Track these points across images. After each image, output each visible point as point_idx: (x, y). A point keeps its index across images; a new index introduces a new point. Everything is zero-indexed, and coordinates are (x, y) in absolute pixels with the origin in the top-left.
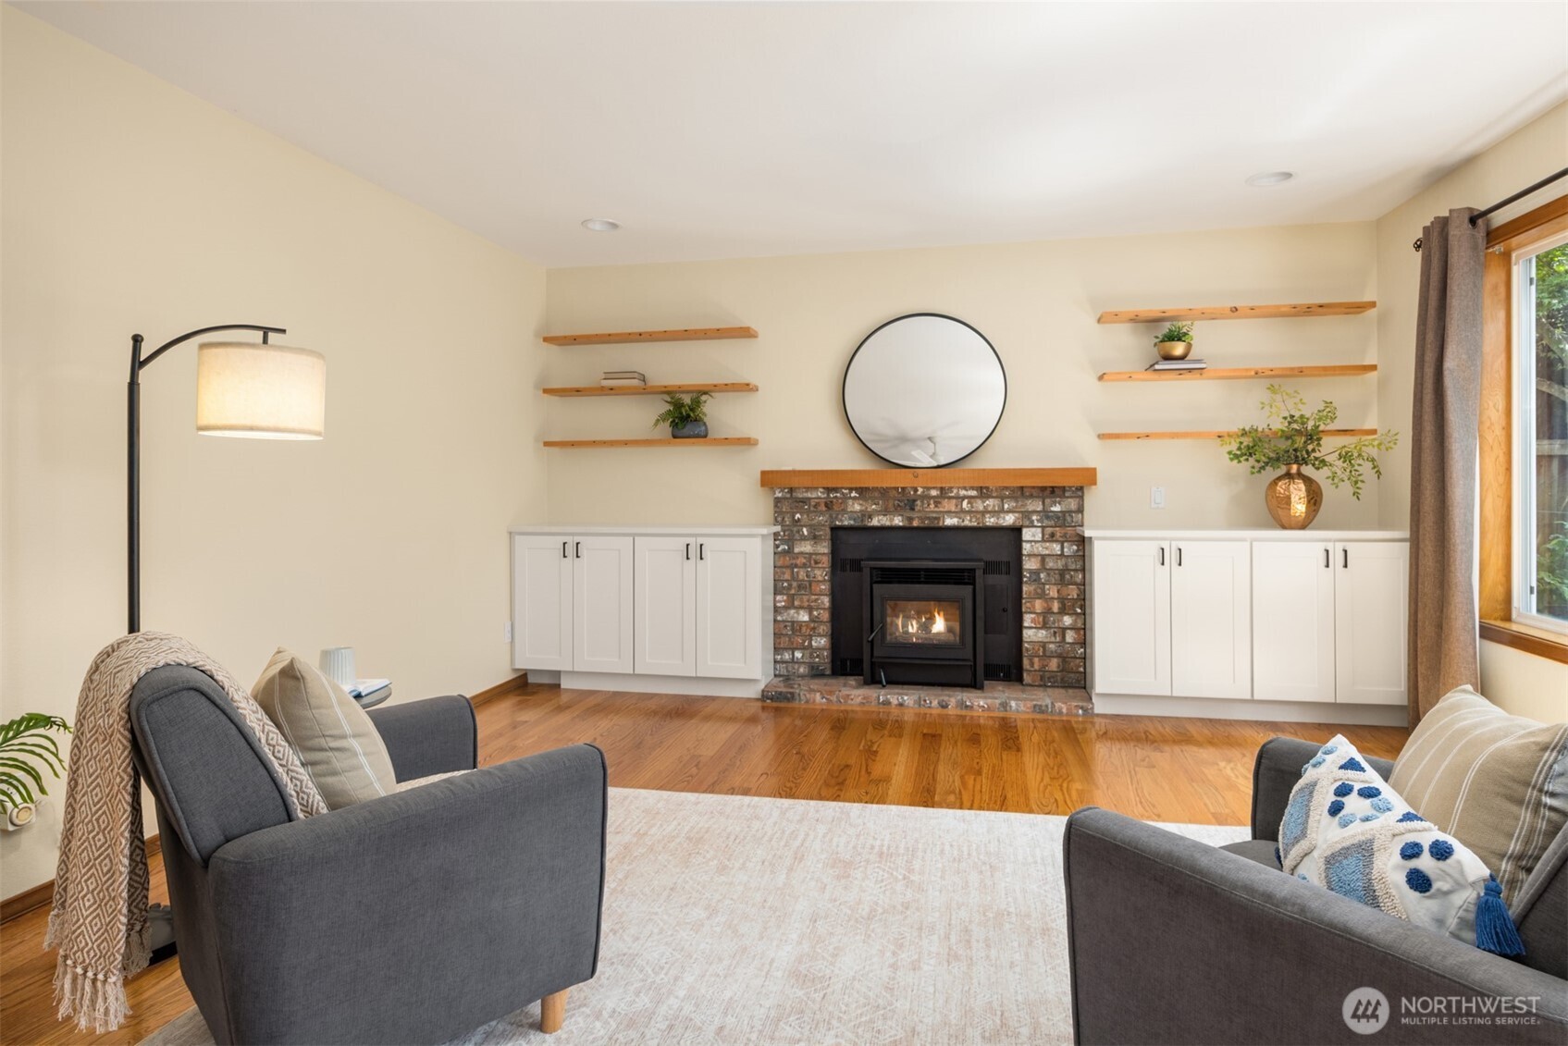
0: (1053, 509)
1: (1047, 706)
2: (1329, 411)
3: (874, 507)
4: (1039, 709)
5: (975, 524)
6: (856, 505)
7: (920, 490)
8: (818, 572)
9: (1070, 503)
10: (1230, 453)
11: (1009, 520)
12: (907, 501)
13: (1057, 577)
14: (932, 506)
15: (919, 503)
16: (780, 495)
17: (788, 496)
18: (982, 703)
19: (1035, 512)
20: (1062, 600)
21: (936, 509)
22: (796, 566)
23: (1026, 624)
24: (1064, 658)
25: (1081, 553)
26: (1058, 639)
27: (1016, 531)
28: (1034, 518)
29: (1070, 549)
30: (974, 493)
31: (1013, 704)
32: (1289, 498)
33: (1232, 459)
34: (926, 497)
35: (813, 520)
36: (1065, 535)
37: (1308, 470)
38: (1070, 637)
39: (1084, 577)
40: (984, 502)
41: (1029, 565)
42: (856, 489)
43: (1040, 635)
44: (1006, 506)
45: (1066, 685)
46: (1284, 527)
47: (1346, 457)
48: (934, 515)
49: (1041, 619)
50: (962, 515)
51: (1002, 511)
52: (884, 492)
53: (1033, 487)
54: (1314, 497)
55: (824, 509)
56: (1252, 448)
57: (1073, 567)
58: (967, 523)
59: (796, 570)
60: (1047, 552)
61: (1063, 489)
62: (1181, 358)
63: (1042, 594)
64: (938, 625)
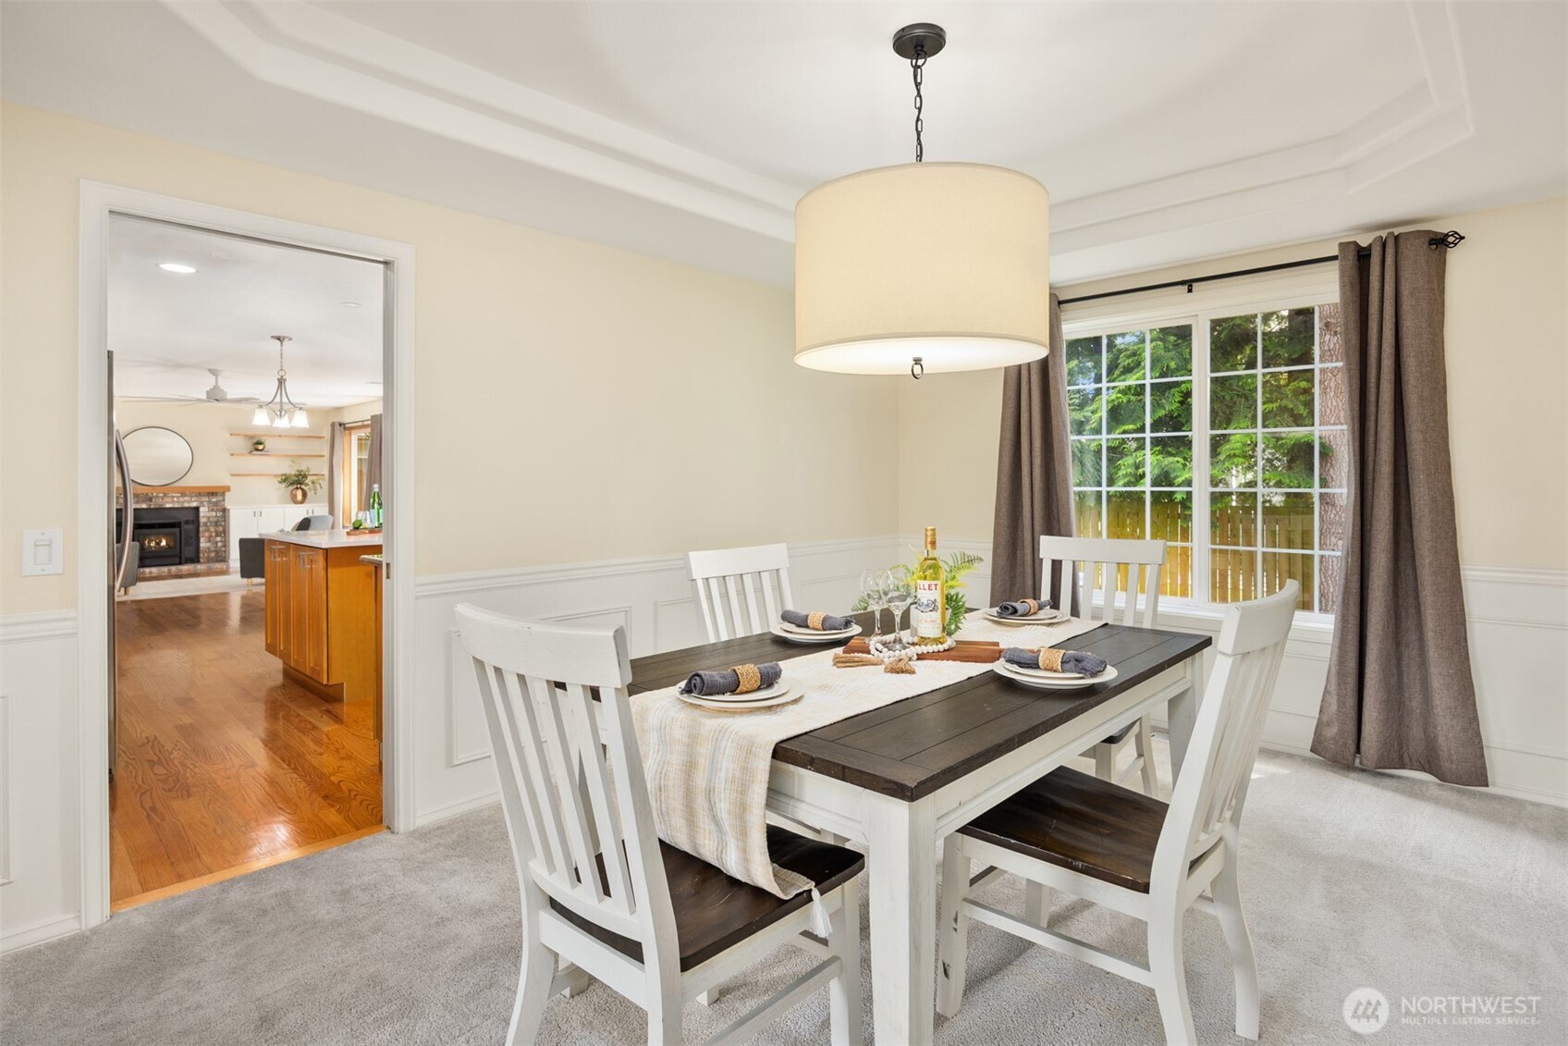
0: (213, 500)
2: (308, 469)
5: (179, 506)
7: (154, 494)
9: (219, 498)
10: (277, 481)
11: (194, 504)
12: (150, 499)
13: (215, 524)
14: (160, 500)
15: (154, 499)
18: (184, 568)
19: (205, 501)
20: (216, 532)
21: (162, 501)
23: (201, 542)
24: (218, 552)
25: (224, 515)
26: (215, 546)
27: (197, 509)
28: (204, 503)
29: (219, 514)
30: (179, 495)
31: (200, 567)
32: (297, 495)
33: (278, 483)
34: (157, 497)
36: (217, 509)
37: (303, 487)
38: (219, 544)
39: (225, 524)
40: (184, 498)
41: (202, 520)
43: (207, 545)
44: (193, 499)
45: (218, 561)
46: (296, 503)
47: (313, 482)
48: (161, 504)
49: (208, 539)
50: (174, 503)
51: (191, 501)
52: (137, 495)
53: (204, 493)
54: (305, 495)
56: (285, 479)
57: (221, 520)
58: (176, 506)
60: (210, 516)
61: (217, 493)
62: (261, 450)
63: (208, 531)
64: (164, 543)
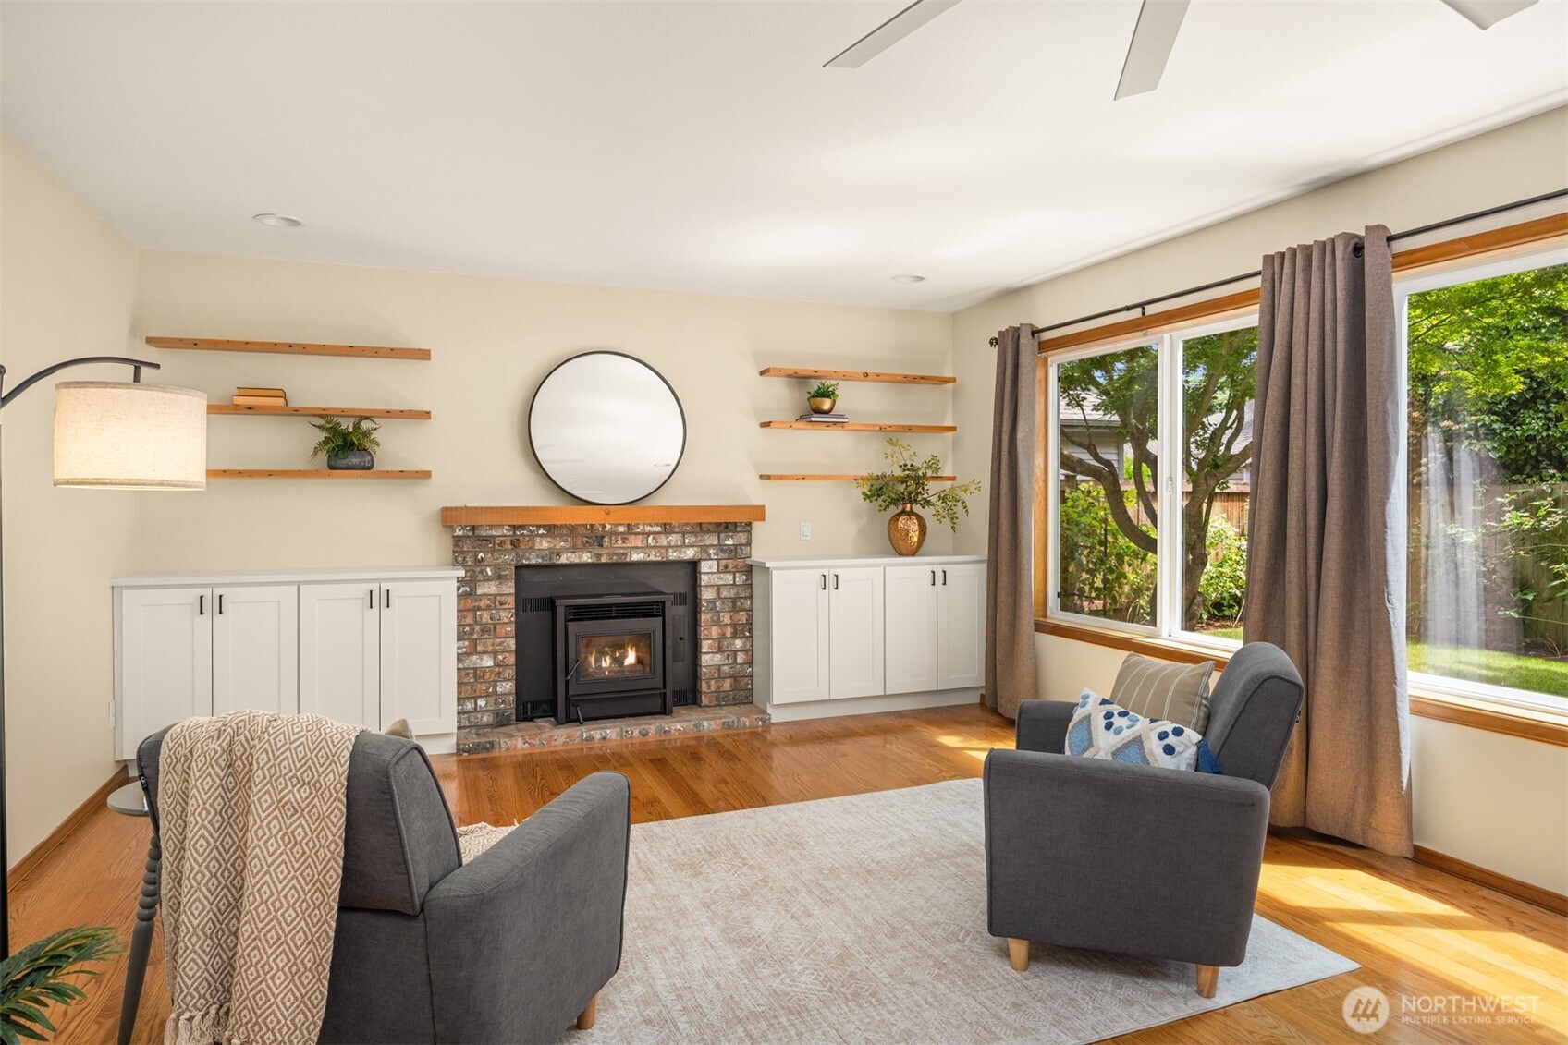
0: (727, 543)
1: (733, 722)
2: (934, 464)
3: (562, 544)
4: (727, 726)
5: (660, 559)
6: (544, 543)
7: (608, 527)
8: (503, 614)
9: (740, 537)
10: (864, 493)
11: (690, 554)
12: (596, 538)
13: (730, 604)
14: (620, 542)
15: (606, 539)
16: (461, 533)
17: (470, 534)
18: (678, 727)
19: (711, 546)
20: (734, 625)
21: (624, 545)
22: (479, 609)
23: (704, 650)
24: (735, 678)
25: (749, 582)
26: (731, 662)
27: (694, 565)
28: (711, 551)
29: (741, 579)
30: (658, 529)
31: (705, 723)
32: (907, 531)
33: (865, 499)
34: (614, 533)
35: (498, 559)
36: (736, 567)
37: (917, 508)
38: (741, 658)
39: (751, 604)
40: (667, 537)
41: (707, 595)
42: (544, 526)
43: (716, 659)
44: (687, 541)
45: (737, 702)
46: (901, 554)
47: (943, 499)
48: (622, 551)
49: (717, 645)
50: (648, 551)
51: (684, 545)
52: (573, 530)
53: (710, 523)
54: (923, 530)
55: (510, 547)
56: (878, 490)
57: (743, 595)
58: (652, 558)
59: (478, 613)
60: (722, 583)
61: (735, 525)
62: (827, 412)
63: (718, 622)
64: (631, 658)
